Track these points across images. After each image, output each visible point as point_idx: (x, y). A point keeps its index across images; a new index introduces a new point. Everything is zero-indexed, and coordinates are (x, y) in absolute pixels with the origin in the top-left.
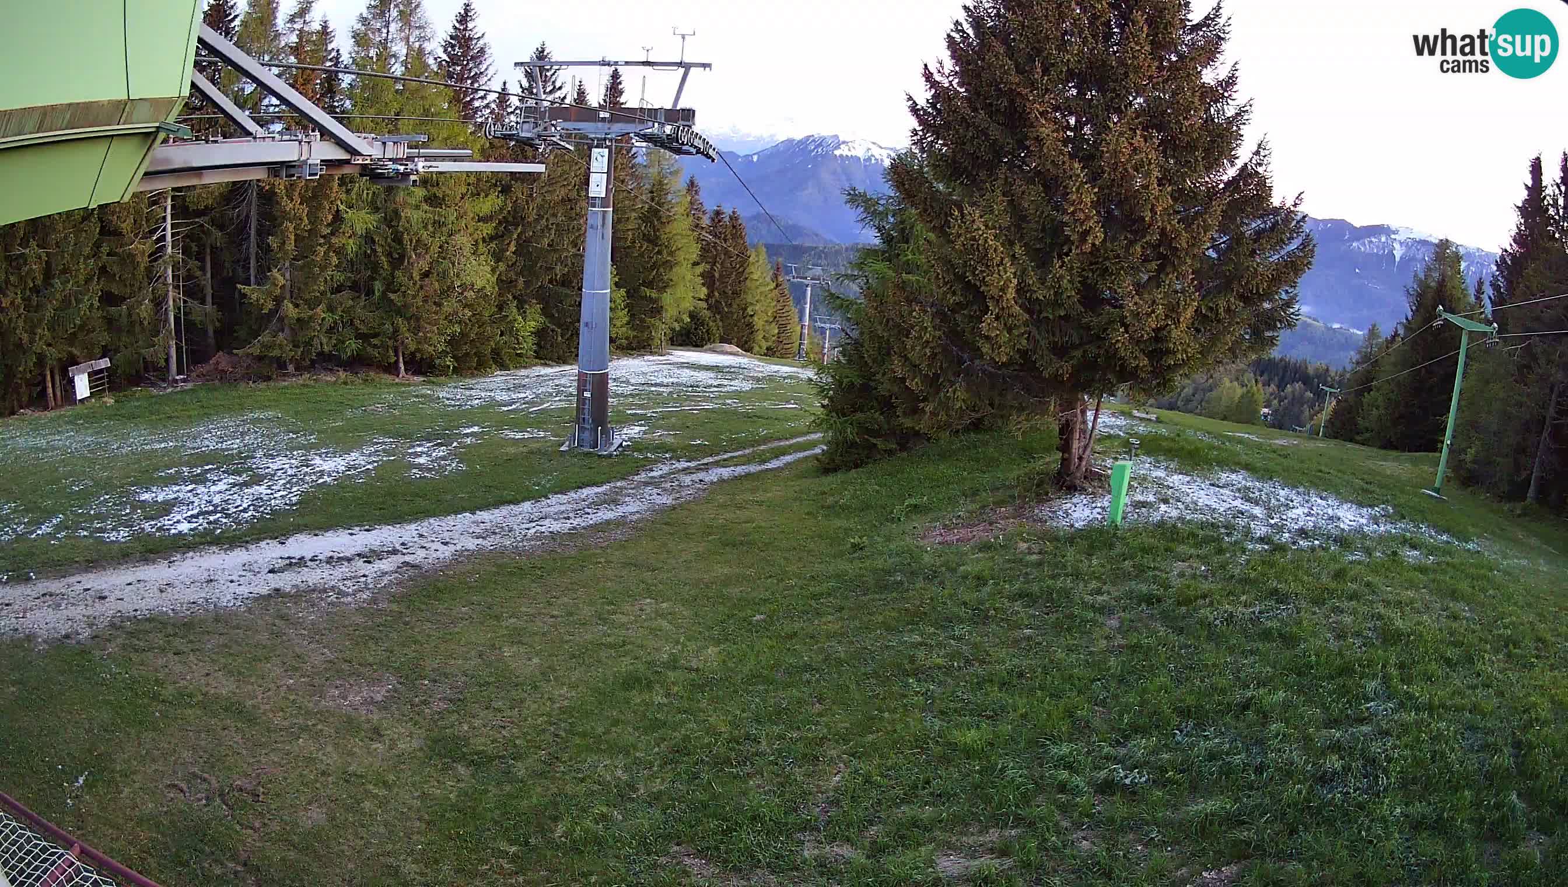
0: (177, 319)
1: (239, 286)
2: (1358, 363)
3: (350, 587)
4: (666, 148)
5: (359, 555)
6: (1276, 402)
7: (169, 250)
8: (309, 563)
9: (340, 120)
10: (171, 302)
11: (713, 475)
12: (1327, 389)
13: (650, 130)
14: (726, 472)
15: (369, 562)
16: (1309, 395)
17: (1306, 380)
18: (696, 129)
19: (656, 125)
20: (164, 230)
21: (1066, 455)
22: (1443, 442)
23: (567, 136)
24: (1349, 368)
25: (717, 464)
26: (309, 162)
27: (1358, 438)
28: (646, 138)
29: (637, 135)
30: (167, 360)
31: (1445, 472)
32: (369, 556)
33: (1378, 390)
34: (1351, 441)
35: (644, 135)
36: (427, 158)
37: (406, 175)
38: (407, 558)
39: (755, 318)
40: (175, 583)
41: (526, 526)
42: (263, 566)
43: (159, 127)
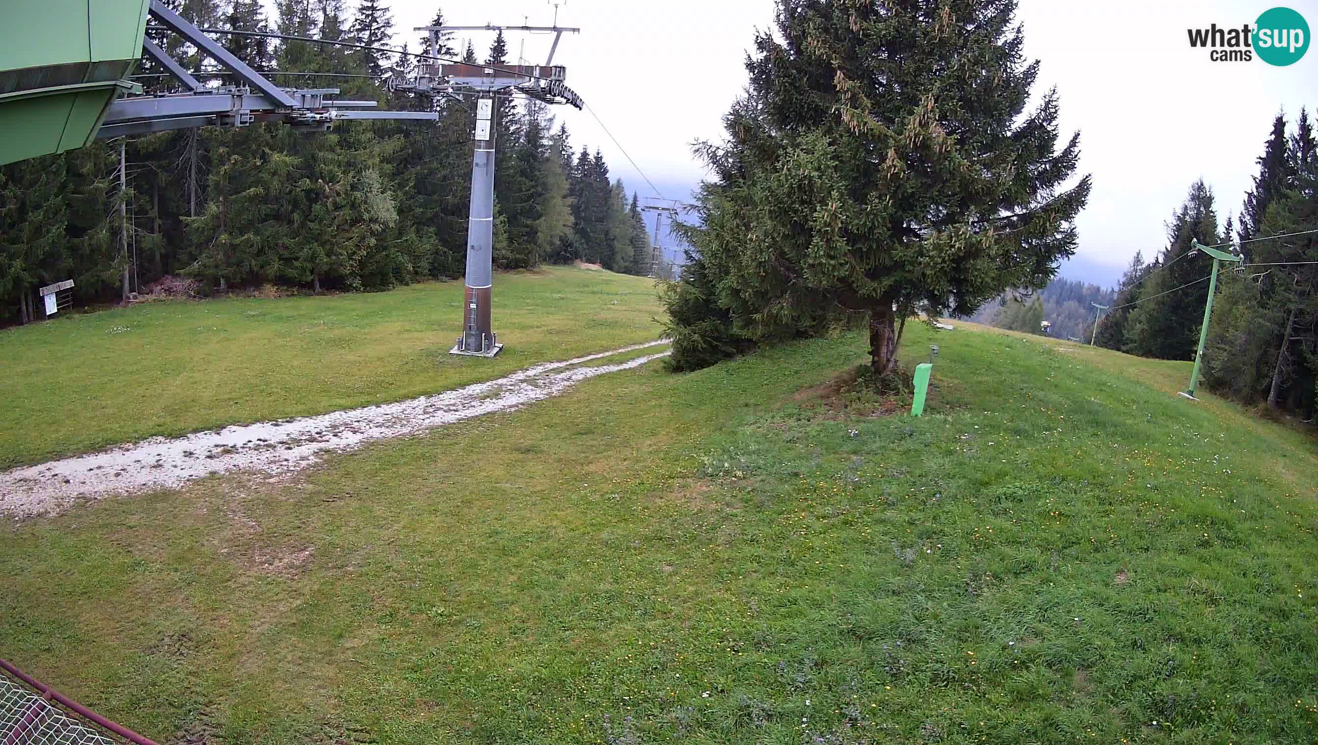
0: (130, 245)
1: (181, 218)
2: (1124, 284)
3: (275, 469)
4: (540, 99)
5: (282, 443)
6: (1054, 316)
7: (124, 187)
8: (240, 450)
9: (267, 77)
10: (125, 233)
11: (579, 374)
12: (1097, 306)
13: (527, 84)
14: (590, 372)
15: (290, 448)
16: (1082, 311)
17: (1080, 299)
18: (566, 83)
19: (532, 79)
20: (119, 171)
21: (876, 359)
22: (1196, 352)
23: (457, 89)
24: (1116, 289)
25: (581, 365)
26: (241, 112)
27: (1124, 348)
28: (522, 90)
29: (517, 88)
30: (121, 281)
31: (1197, 378)
32: (290, 443)
33: (1141, 308)
34: (1118, 350)
35: (522, 89)
36: (340, 108)
37: (321, 122)
38: (323, 445)
39: (615, 242)
40: (129, 469)
41: (422, 417)
42: (201, 452)
43: (116, 85)
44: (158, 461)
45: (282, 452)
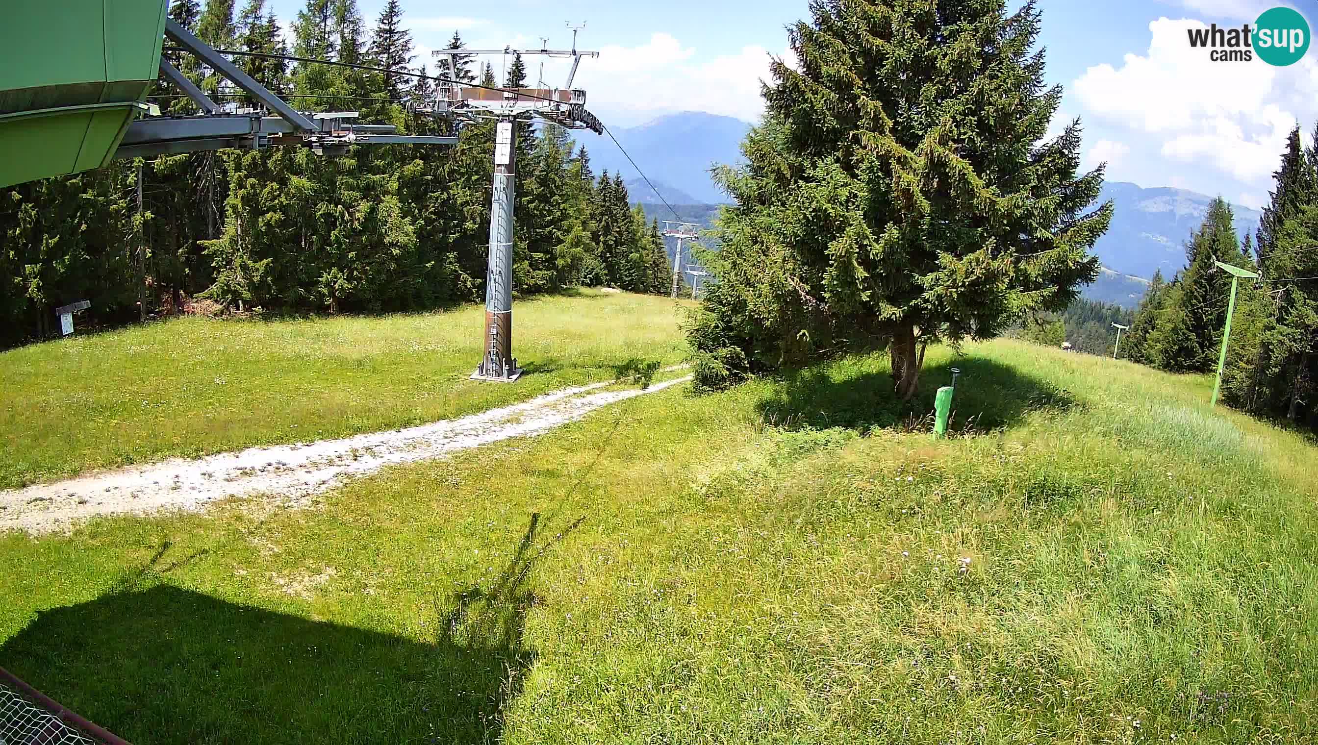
0: (147, 267)
1: (200, 241)
2: (1144, 305)
3: (294, 493)
4: (560, 123)
5: (302, 466)
6: (1075, 337)
7: (140, 209)
8: (260, 473)
11: (600, 398)
12: (1118, 326)
13: (547, 108)
14: (610, 397)
15: (309, 472)
17: (1100, 318)
18: (586, 107)
19: (552, 103)
20: (136, 192)
21: (898, 382)
22: (1216, 371)
23: (477, 113)
24: (1137, 309)
25: (600, 390)
26: (260, 135)
29: (537, 112)
31: (1218, 395)
32: (309, 467)
33: (1160, 328)
35: (542, 113)
36: (358, 132)
37: (340, 146)
38: (342, 469)
40: (147, 491)
41: (442, 442)
42: (220, 475)
43: (132, 106)
44: (175, 483)
45: (301, 475)
